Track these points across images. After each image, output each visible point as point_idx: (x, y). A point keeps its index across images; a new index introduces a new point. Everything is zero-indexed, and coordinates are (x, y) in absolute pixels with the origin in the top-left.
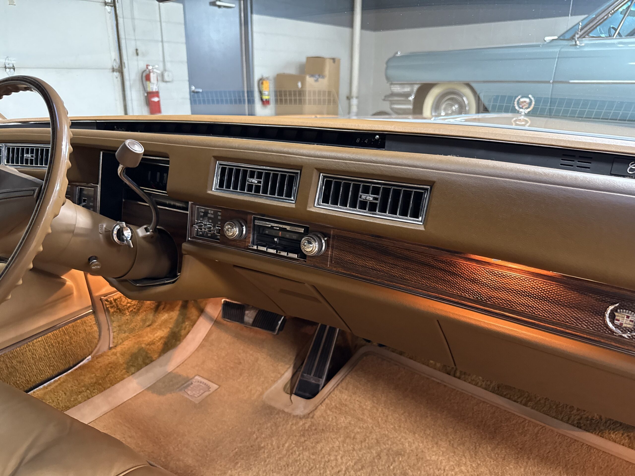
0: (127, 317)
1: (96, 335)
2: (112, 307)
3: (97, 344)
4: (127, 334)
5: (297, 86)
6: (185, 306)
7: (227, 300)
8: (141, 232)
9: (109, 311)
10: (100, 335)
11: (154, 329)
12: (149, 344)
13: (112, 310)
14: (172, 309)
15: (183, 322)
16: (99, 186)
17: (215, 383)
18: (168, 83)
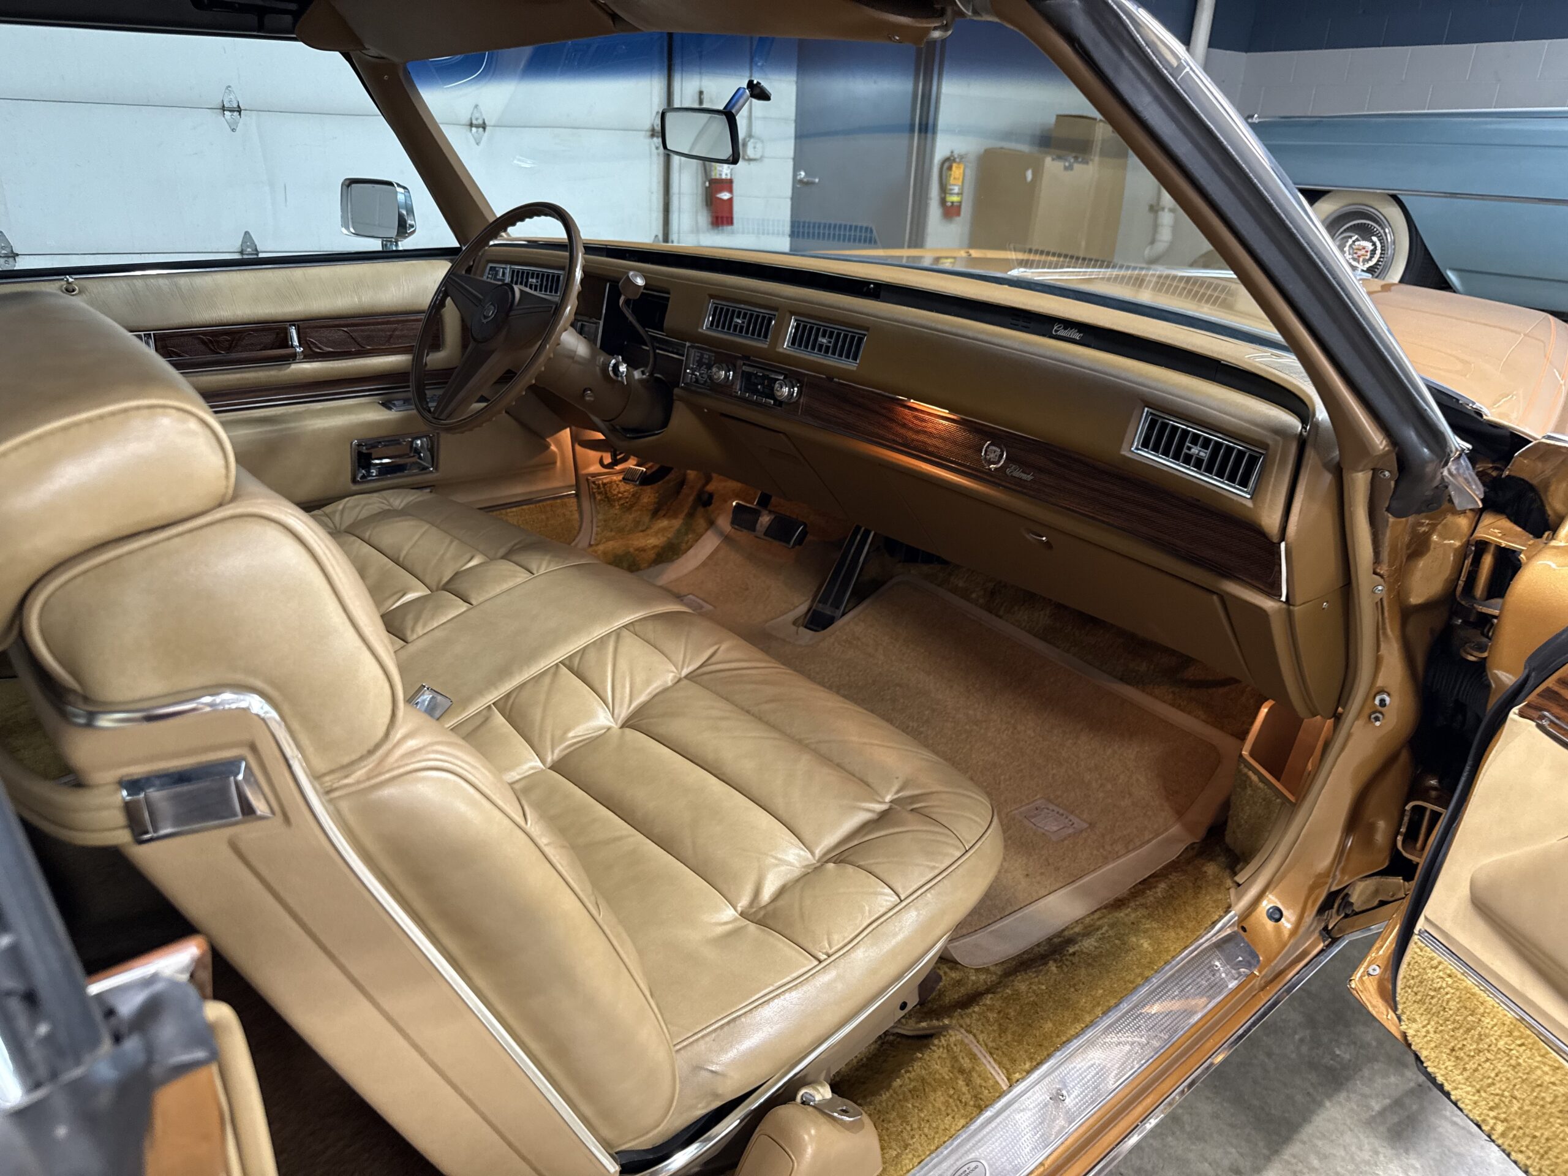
0: (616, 512)
1: (577, 525)
2: (600, 493)
3: (576, 537)
4: (613, 534)
5: (1025, 178)
6: (691, 515)
7: (741, 502)
8: (637, 375)
9: (595, 498)
10: (580, 527)
11: (648, 535)
12: (637, 550)
13: (599, 497)
14: (675, 516)
15: (686, 534)
16: (601, 323)
17: (710, 604)
18: (752, 164)
